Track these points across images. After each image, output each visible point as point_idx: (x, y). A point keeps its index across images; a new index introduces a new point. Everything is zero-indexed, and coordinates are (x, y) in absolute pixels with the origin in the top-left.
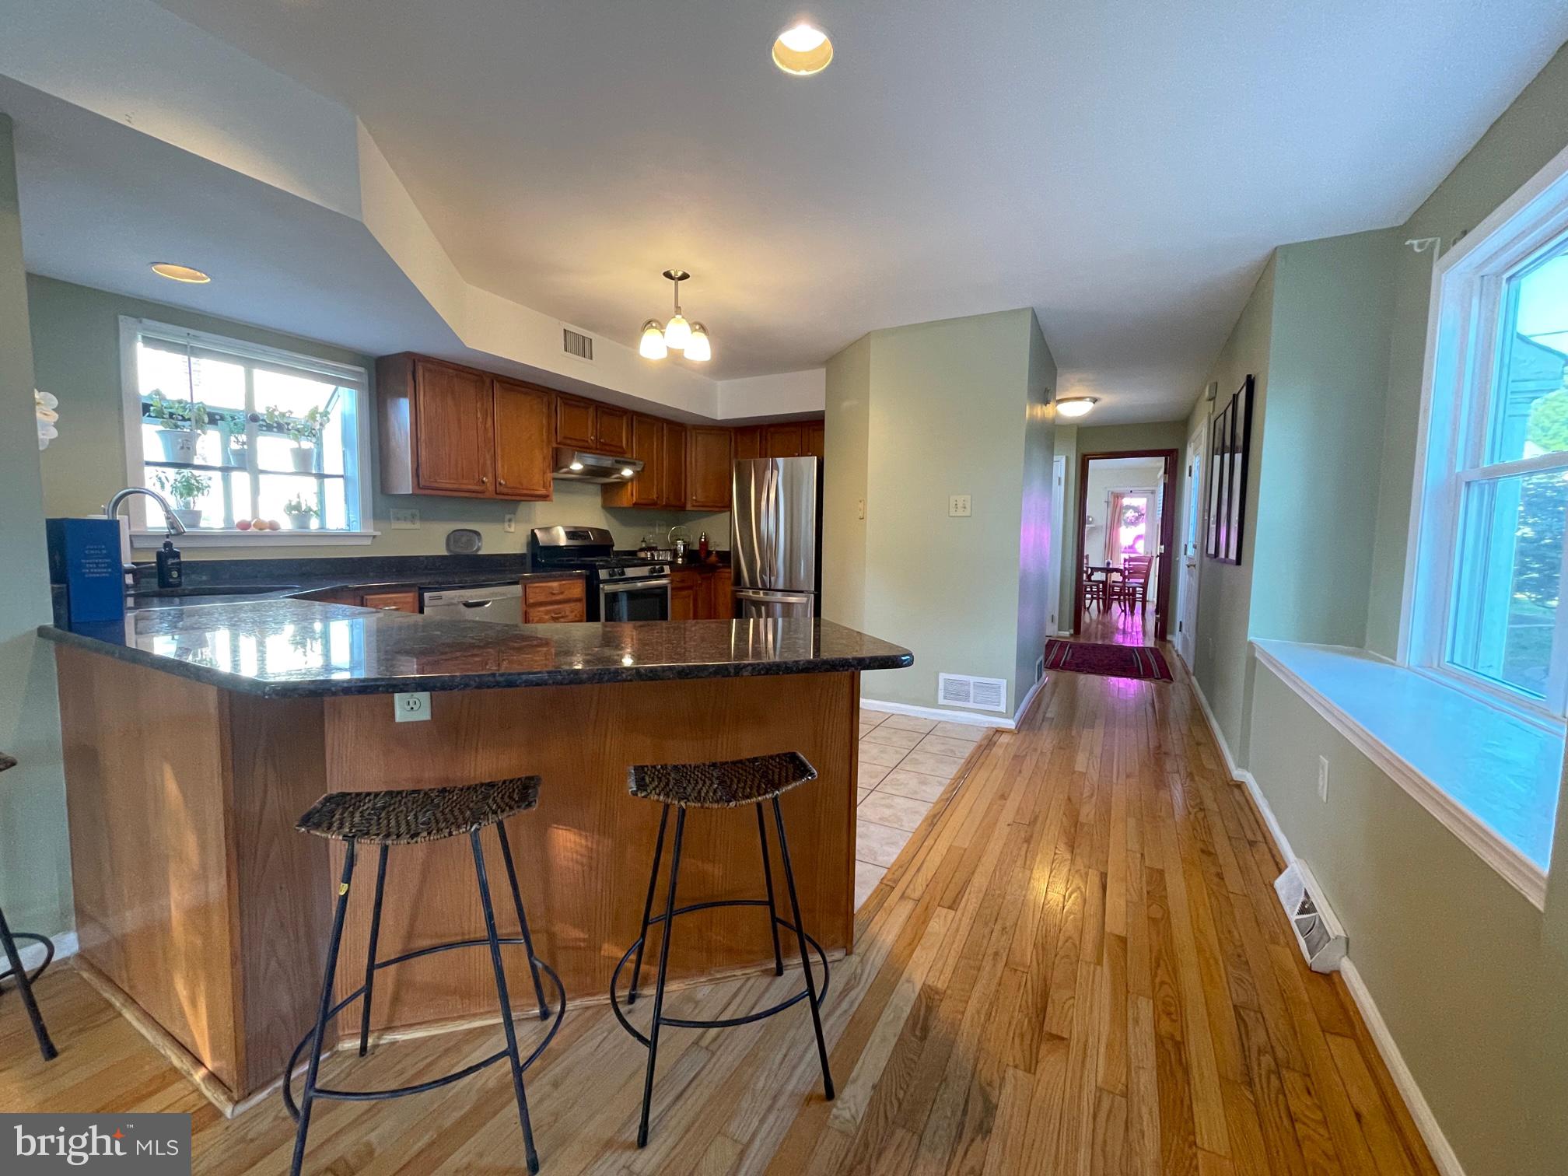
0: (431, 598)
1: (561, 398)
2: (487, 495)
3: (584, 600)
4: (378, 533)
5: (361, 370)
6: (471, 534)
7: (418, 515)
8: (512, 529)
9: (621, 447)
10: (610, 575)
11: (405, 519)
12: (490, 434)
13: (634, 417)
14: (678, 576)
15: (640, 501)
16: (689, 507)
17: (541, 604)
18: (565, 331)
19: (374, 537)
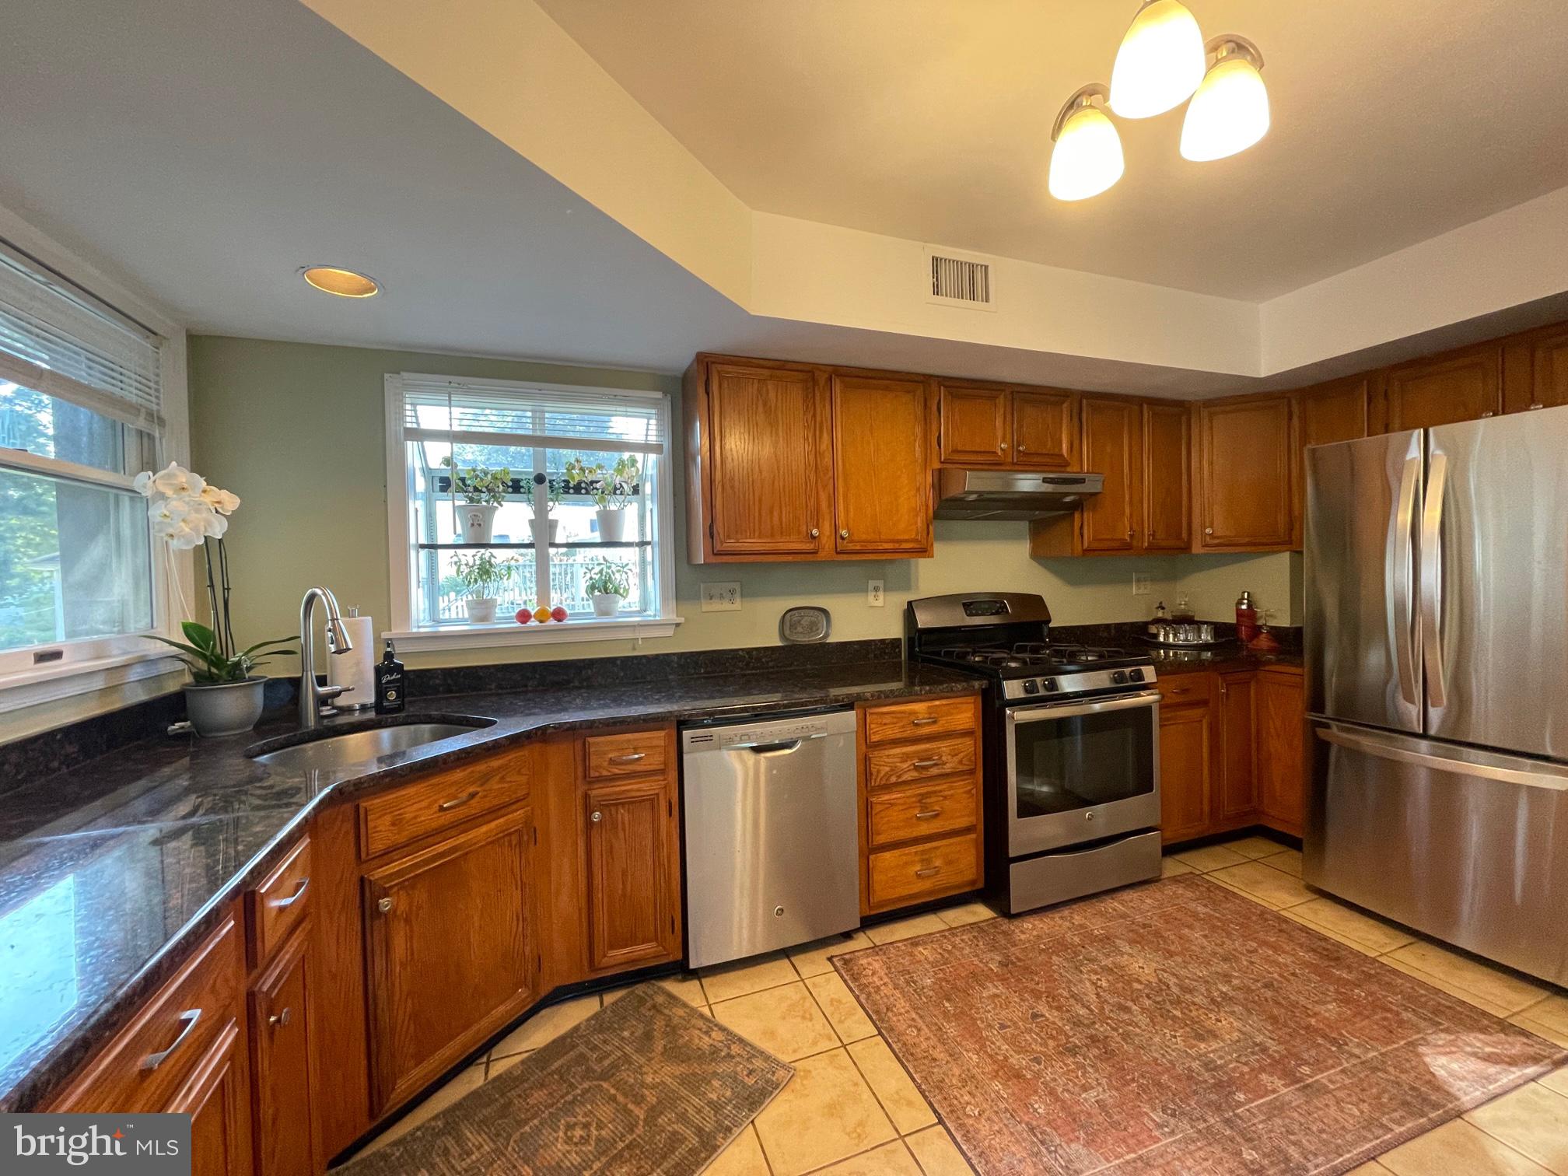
0: (694, 739)
1: (945, 387)
2: (822, 555)
3: (979, 734)
4: (681, 620)
5: (659, 395)
6: (816, 613)
7: (738, 590)
8: (880, 602)
9: (1062, 455)
10: (1026, 690)
11: (721, 597)
12: (828, 460)
13: (1084, 401)
14: (1175, 682)
15: (1096, 545)
16: (1197, 548)
17: (896, 742)
18: (936, 260)
19: (678, 625)
